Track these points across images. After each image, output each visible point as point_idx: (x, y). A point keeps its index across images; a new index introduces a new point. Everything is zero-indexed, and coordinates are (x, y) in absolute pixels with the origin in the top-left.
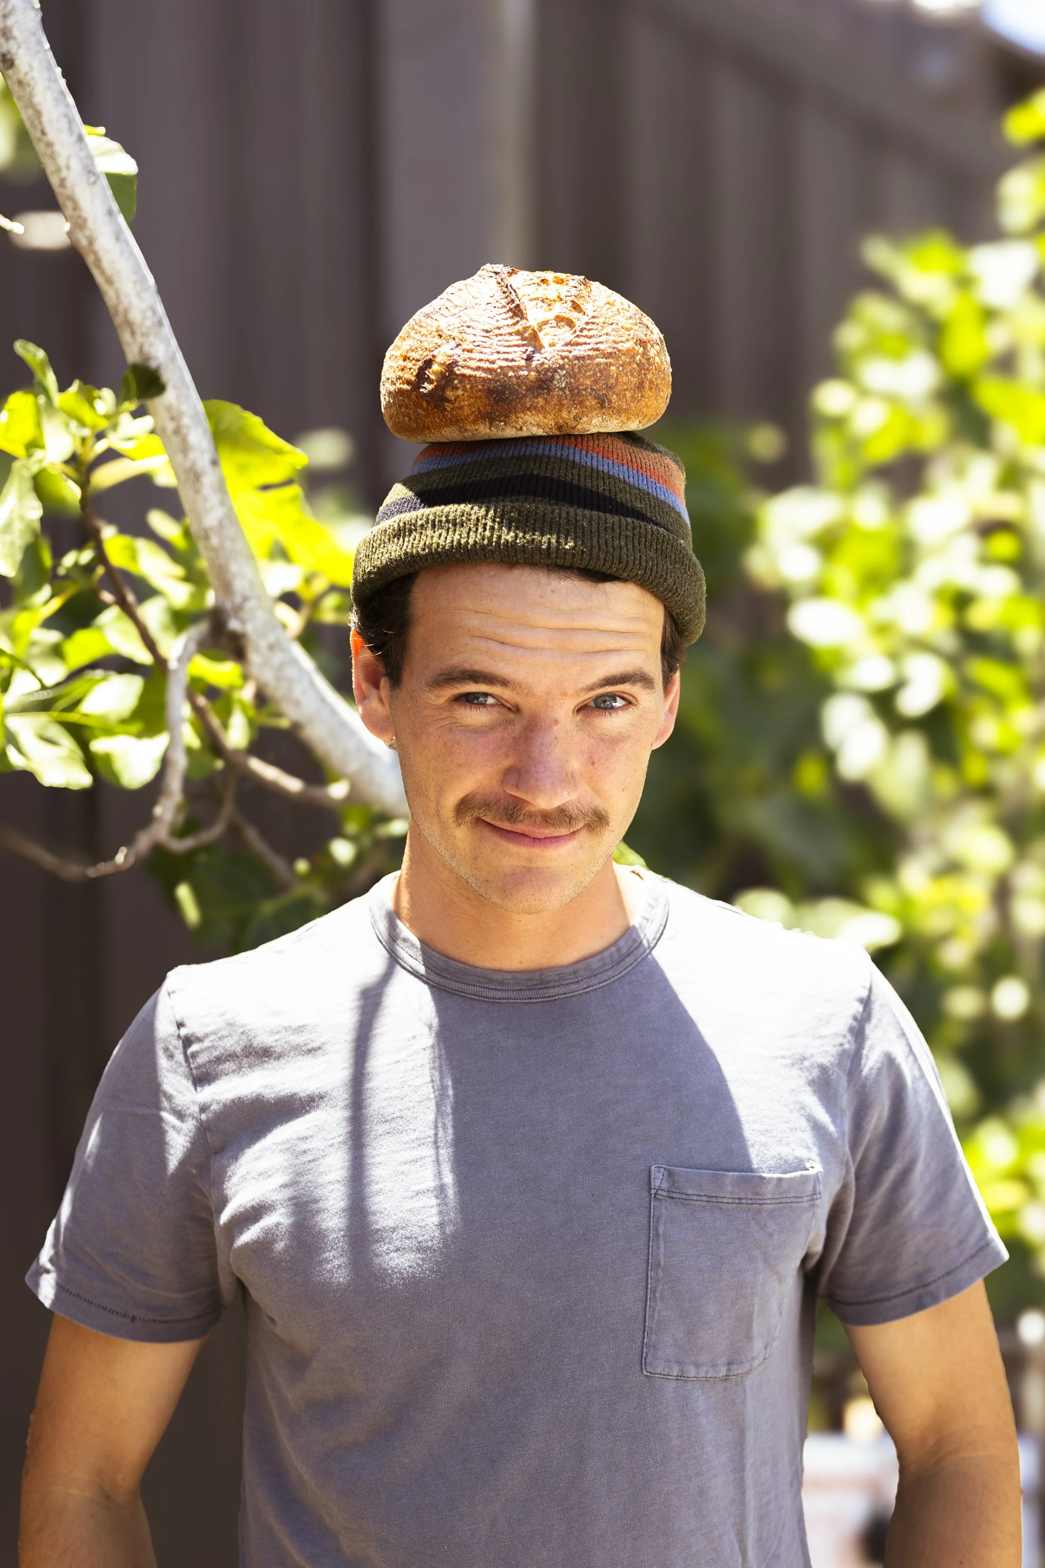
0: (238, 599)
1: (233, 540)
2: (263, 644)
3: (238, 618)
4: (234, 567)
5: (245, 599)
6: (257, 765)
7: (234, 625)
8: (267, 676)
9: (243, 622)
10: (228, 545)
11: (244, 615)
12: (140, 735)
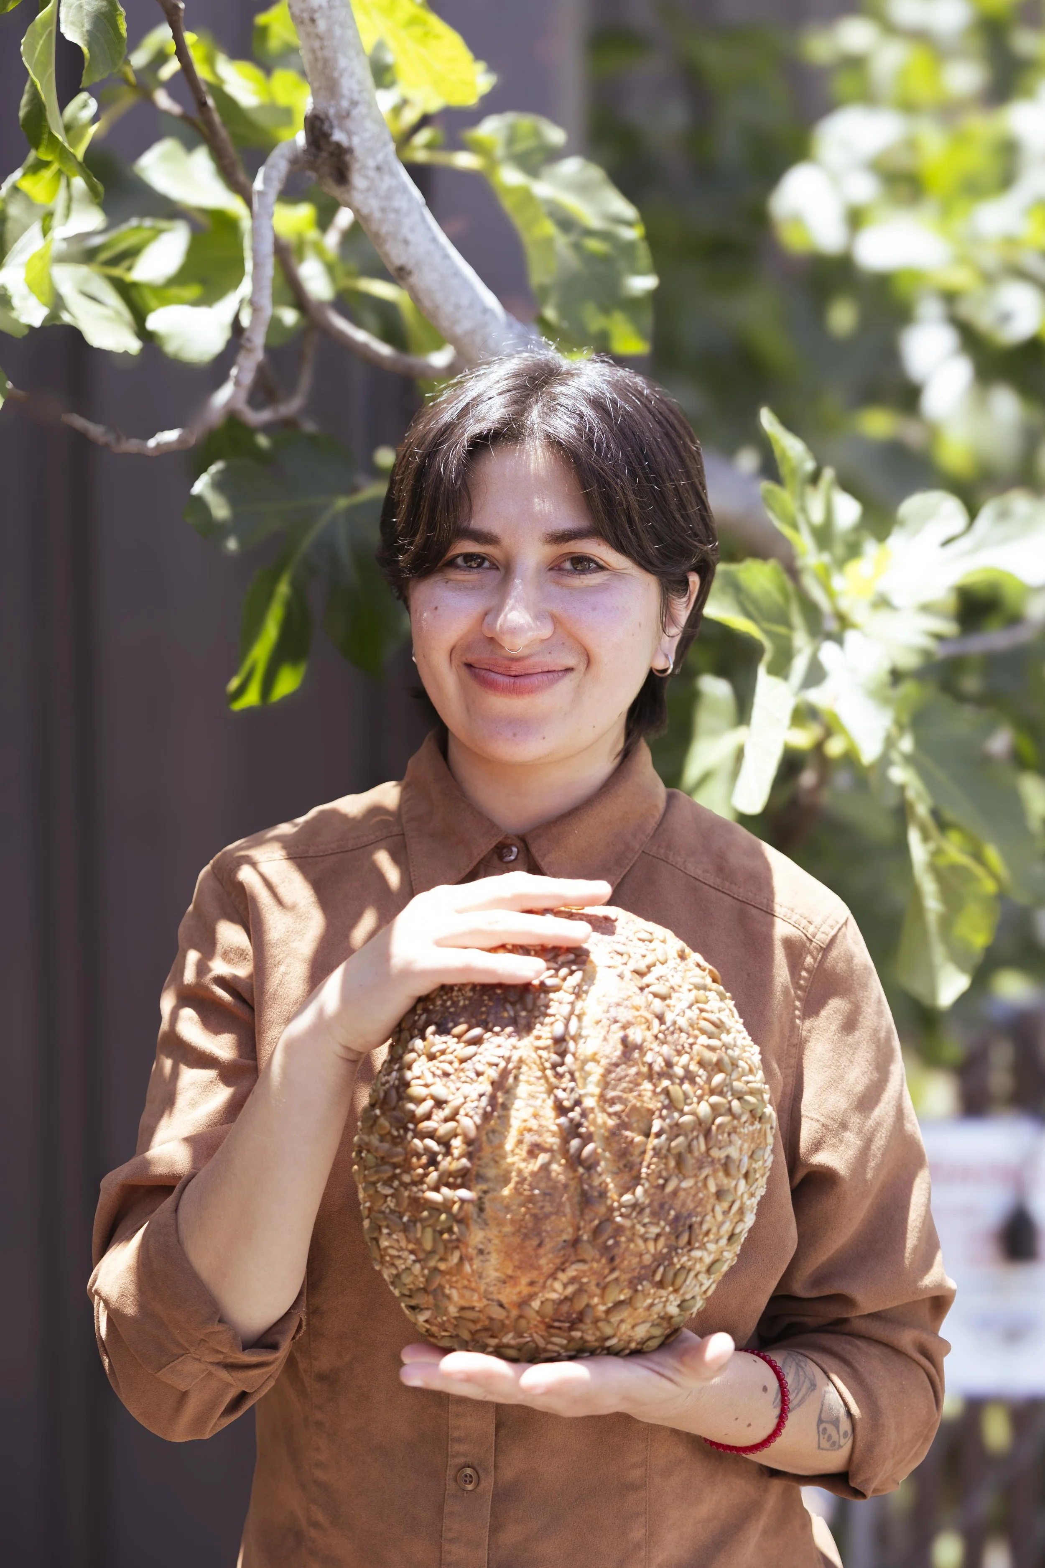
0: (345, 104)
1: (342, 25)
2: (371, 163)
3: (343, 128)
4: (342, 62)
5: (354, 104)
6: (341, 323)
7: (338, 136)
8: (372, 205)
9: (349, 134)
10: (338, 31)
11: (350, 124)
12: (197, 303)
